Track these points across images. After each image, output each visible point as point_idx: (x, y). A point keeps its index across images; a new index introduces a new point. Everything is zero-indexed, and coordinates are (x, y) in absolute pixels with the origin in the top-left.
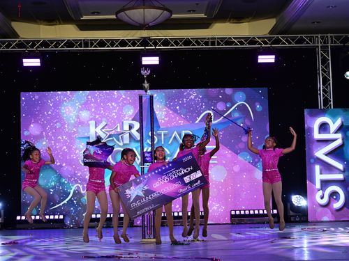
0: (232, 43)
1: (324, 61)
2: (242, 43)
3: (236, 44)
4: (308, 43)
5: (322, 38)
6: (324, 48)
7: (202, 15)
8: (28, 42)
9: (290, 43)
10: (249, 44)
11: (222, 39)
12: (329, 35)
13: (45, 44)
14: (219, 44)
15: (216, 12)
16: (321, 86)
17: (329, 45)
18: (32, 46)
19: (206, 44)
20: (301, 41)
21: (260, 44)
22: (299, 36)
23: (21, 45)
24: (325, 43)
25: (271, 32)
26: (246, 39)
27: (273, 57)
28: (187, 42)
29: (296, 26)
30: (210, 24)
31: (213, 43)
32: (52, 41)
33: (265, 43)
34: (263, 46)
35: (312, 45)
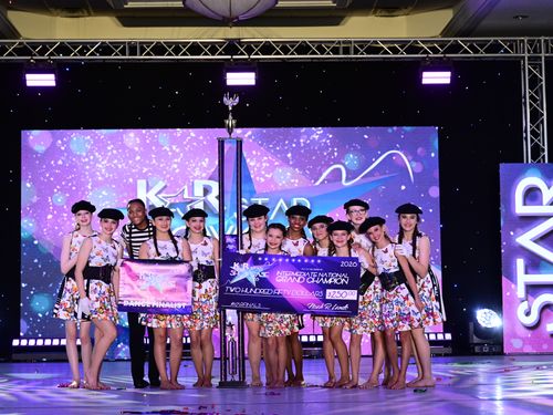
0: (378, 50)
1: (534, 82)
2: (395, 51)
3: (386, 53)
4: (506, 51)
5: (531, 43)
6: (534, 61)
7: (329, 3)
8: (35, 45)
9: (476, 51)
10: (408, 52)
11: (362, 44)
12: (542, 39)
13: (64, 48)
14: (356, 52)
16: (527, 124)
17: (543, 55)
18: (42, 53)
19: (335, 51)
20: (496, 47)
21: (425, 52)
22: (492, 39)
23: (22, 50)
24: (535, 51)
25: (445, 33)
26: (403, 43)
27: (448, 74)
28: (303, 48)
29: (486, 23)
30: (343, 18)
31: (346, 51)
32: (75, 45)
33: (435, 50)
34: (432, 55)
35: (513, 54)
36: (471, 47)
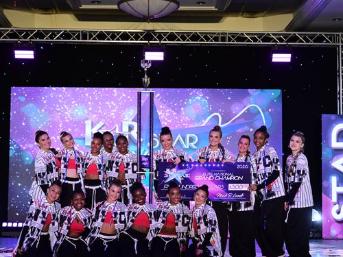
0: (244, 39)
2: (255, 40)
3: (249, 41)
4: (327, 42)
7: (213, 8)
8: (21, 32)
9: (308, 41)
10: (263, 41)
11: (233, 35)
13: (40, 34)
14: (230, 40)
15: (227, 5)
16: (340, 89)
18: (25, 37)
19: (216, 39)
20: (320, 39)
21: (275, 41)
22: (318, 33)
23: (13, 35)
25: (288, 29)
26: (260, 35)
27: (289, 56)
28: (195, 37)
29: (315, 23)
30: (221, 18)
31: (223, 39)
32: (47, 32)
33: (281, 40)
34: (279, 43)
35: (331, 43)
36: (305, 38)
